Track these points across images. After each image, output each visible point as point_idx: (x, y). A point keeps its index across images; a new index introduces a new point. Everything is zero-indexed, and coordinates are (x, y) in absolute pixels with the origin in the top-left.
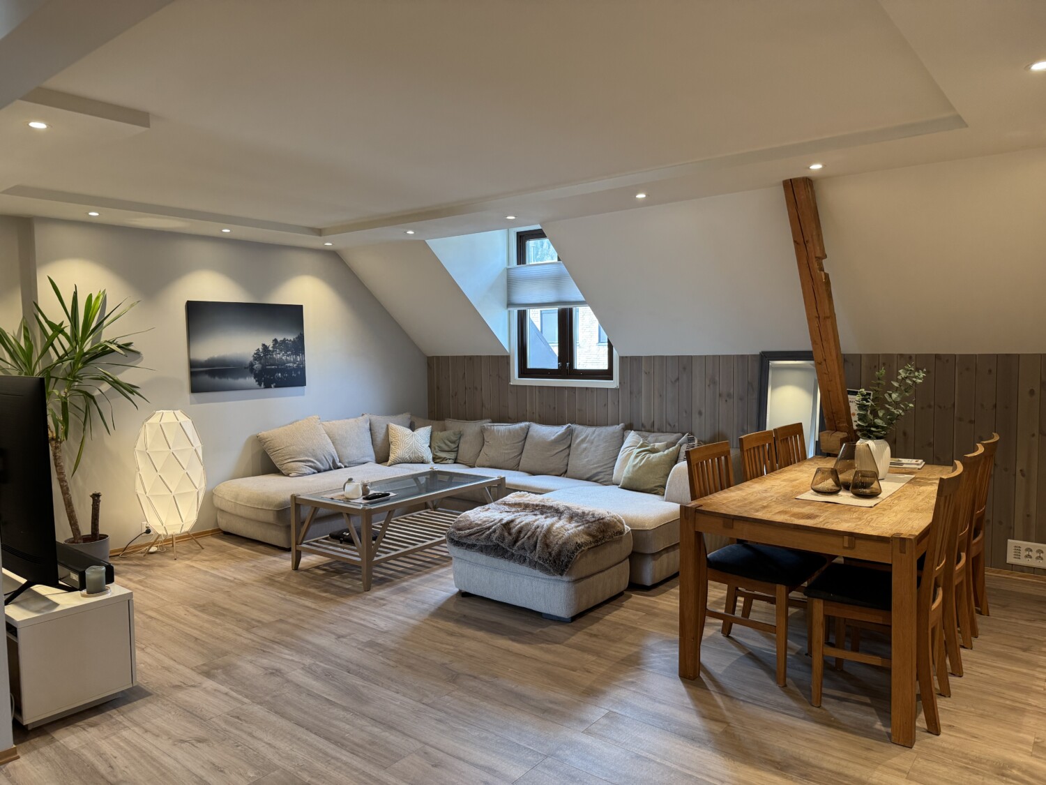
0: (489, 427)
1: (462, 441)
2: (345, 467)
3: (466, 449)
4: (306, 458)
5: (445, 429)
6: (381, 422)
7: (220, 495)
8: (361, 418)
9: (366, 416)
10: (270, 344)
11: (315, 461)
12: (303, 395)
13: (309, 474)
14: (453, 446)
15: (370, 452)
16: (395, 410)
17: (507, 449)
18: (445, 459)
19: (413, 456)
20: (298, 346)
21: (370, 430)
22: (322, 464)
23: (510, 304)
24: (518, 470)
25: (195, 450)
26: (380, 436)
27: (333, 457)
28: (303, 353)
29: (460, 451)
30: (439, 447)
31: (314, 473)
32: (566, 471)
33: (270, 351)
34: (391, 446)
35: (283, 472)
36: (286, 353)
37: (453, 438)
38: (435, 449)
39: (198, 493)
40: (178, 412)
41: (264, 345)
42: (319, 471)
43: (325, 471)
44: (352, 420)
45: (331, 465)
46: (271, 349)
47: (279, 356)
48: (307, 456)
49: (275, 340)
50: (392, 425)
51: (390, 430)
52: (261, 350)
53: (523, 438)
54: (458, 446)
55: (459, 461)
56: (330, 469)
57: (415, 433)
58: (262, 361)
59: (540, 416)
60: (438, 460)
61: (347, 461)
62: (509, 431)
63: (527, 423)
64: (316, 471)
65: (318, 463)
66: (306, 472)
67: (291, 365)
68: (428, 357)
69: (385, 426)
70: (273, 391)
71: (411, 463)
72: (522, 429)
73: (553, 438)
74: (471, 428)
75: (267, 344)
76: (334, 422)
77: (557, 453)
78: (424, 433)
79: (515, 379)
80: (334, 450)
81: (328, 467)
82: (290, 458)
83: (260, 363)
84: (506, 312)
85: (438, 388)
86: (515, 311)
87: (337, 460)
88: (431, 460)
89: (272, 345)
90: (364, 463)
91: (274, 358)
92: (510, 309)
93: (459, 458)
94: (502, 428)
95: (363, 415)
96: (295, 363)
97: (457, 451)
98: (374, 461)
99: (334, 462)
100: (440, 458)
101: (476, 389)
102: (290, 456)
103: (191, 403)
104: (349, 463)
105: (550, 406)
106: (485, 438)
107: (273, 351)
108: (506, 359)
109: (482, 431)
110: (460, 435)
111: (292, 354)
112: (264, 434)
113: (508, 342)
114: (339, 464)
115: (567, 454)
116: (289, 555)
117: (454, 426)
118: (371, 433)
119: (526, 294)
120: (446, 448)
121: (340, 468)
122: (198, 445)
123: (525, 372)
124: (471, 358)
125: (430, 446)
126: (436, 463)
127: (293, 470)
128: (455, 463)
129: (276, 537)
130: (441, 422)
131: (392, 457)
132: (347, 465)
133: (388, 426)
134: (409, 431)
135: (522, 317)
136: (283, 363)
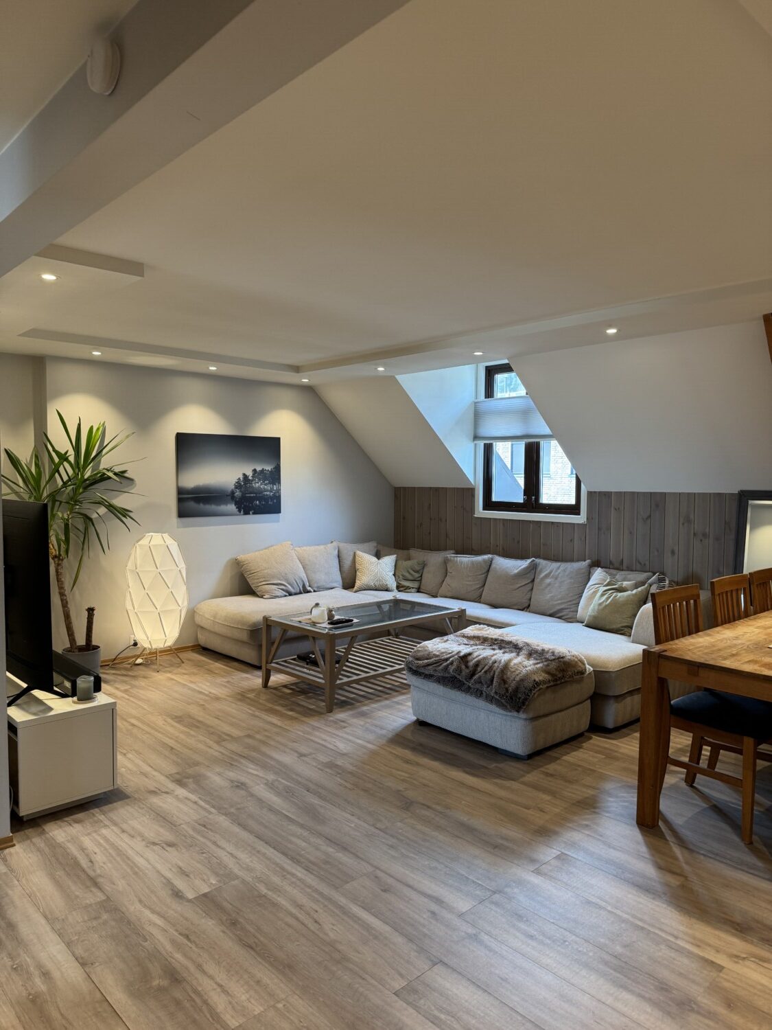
0: (452, 558)
1: (425, 570)
2: (314, 591)
3: (429, 578)
4: (279, 582)
5: (409, 558)
6: (348, 549)
7: (201, 613)
8: (329, 545)
9: (334, 543)
10: (250, 474)
11: (287, 585)
12: (278, 521)
13: (281, 597)
14: (417, 575)
15: (337, 578)
16: (362, 538)
17: (470, 581)
18: (408, 588)
19: (377, 584)
20: (275, 476)
21: (339, 557)
22: (293, 588)
23: (476, 437)
24: (480, 603)
25: (180, 571)
26: (347, 563)
27: (303, 581)
28: (279, 483)
29: (423, 581)
30: (403, 575)
31: (286, 596)
32: (529, 606)
33: (249, 480)
34: (358, 573)
35: (258, 593)
36: (264, 482)
37: (417, 568)
38: (399, 577)
39: (181, 611)
40: (165, 536)
41: (244, 475)
42: (290, 594)
43: (296, 594)
44: (322, 547)
45: (301, 588)
46: (250, 478)
47: (257, 485)
48: (280, 580)
49: (255, 471)
50: (359, 553)
51: (357, 557)
52: (241, 479)
53: (486, 570)
54: (421, 576)
55: (422, 591)
56: (300, 593)
57: (380, 561)
58: (243, 489)
59: (503, 549)
60: (402, 589)
61: (316, 585)
62: (473, 563)
63: (490, 556)
64: (287, 594)
65: (289, 586)
66: (278, 595)
67: (268, 493)
68: (395, 488)
69: (352, 554)
70: (251, 517)
71: (376, 590)
72: (484, 561)
73: (516, 571)
74: (435, 559)
75: (247, 474)
76: (305, 548)
77: (521, 587)
78: (389, 561)
79: (480, 511)
80: (305, 575)
81: (298, 591)
82: (264, 581)
83: (240, 491)
84: (472, 445)
85: (404, 518)
86: (481, 444)
87: (307, 584)
88: (395, 588)
89: (251, 475)
90: (332, 589)
91: (253, 486)
92: (475, 442)
93: (422, 587)
94: (465, 559)
95: (332, 542)
96: (271, 492)
97: (421, 580)
98: (341, 586)
99: (304, 586)
100: (403, 587)
101: (441, 520)
102: (264, 579)
103: (178, 527)
104: (318, 587)
105: (514, 539)
106: (448, 569)
107: (252, 480)
108: (471, 491)
109: (446, 561)
110: (424, 565)
111: (269, 483)
112: (241, 557)
113: (474, 476)
114: (309, 588)
115: (530, 588)
116: (259, 673)
117: (418, 555)
118: (339, 562)
119: (492, 428)
120: (411, 578)
121: (309, 592)
122: (182, 566)
123: (489, 504)
124: (437, 489)
125: (394, 575)
126: (399, 591)
127: (267, 592)
128: (418, 592)
129: (248, 654)
130: (406, 552)
131: (358, 584)
132: (316, 589)
133: (355, 553)
134: (375, 559)
135: (488, 450)
136: (260, 491)
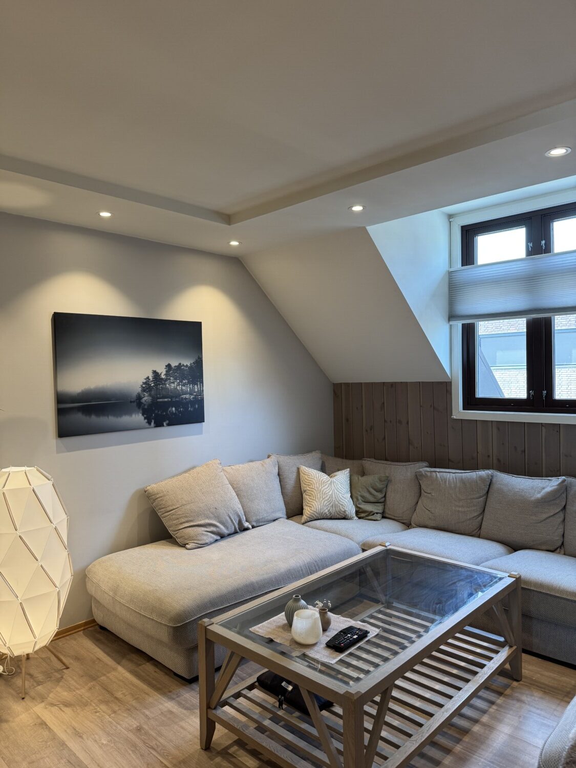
0: (429, 474)
1: (389, 489)
2: (253, 527)
3: (398, 498)
4: (207, 521)
5: (363, 473)
6: (291, 463)
7: (95, 580)
8: (267, 461)
9: (274, 458)
10: (162, 371)
11: (218, 524)
12: (201, 433)
13: (211, 543)
14: (379, 495)
15: (279, 505)
16: (303, 448)
17: (462, 506)
18: (371, 513)
19: (333, 511)
20: (196, 374)
21: (279, 475)
22: (227, 528)
23: (452, 316)
24: (479, 537)
26: (290, 482)
27: (239, 516)
28: (202, 382)
29: (388, 502)
30: (362, 496)
31: (216, 540)
32: (563, 544)
33: (162, 379)
34: (304, 495)
35: (178, 540)
36: (181, 382)
37: (379, 485)
38: (358, 499)
41: (155, 372)
42: (223, 537)
43: (229, 535)
44: (257, 464)
45: (237, 526)
46: (163, 376)
47: (173, 385)
48: (208, 518)
49: (169, 366)
50: (304, 468)
51: (302, 474)
52: (151, 378)
53: (485, 492)
54: (385, 496)
55: (387, 515)
56: (236, 533)
57: (334, 479)
58: (153, 392)
60: (363, 515)
61: (254, 518)
62: (462, 481)
63: (489, 472)
64: (218, 538)
65: (222, 527)
66: (207, 541)
67: (187, 396)
68: (333, 384)
69: (295, 469)
70: (166, 430)
71: (331, 519)
72: (481, 479)
73: (539, 496)
74: (402, 473)
75: (159, 371)
76: (237, 466)
77: (550, 517)
78: (342, 478)
79: (459, 411)
80: (240, 506)
81: (233, 530)
82: (187, 522)
83: (150, 395)
84: (445, 327)
85: (347, 420)
86: (458, 325)
87: (244, 518)
88: (354, 515)
89: (164, 372)
90: (274, 520)
91: (167, 389)
92: (451, 323)
93: (387, 511)
94: (451, 475)
95: (269, 457)
96: (192, 394)
97: (384, 502)
98: (285, 517)
99: (240, 522)
100: (364, 512)
101: (400, 422)
102: (186, 519)
104: (257, 521)
106: (423, 486)
107: (166, 380)
108: (446, 386)
109: (418, 477)
110: (387, 481)
111: (189, 383)
112: (153, 487)
113: (452, 366)
114: (246, 524)
115: (561, 519)
117: (378, 469)
118: (280, 481)
119: (473, 303)
120: (372, 499)
121: (247, 529)
123: (471, 401)
124: (393, 385)
125: (351, 497)
126: (360, 518)
127: (191, 538)
128: (384, 517)
130: (360, 462)
131: (307, 511)
132: (255, 524)
133: (298, 469)
134: (324, 477)
135: (469, 333)
136: (177, 394)
